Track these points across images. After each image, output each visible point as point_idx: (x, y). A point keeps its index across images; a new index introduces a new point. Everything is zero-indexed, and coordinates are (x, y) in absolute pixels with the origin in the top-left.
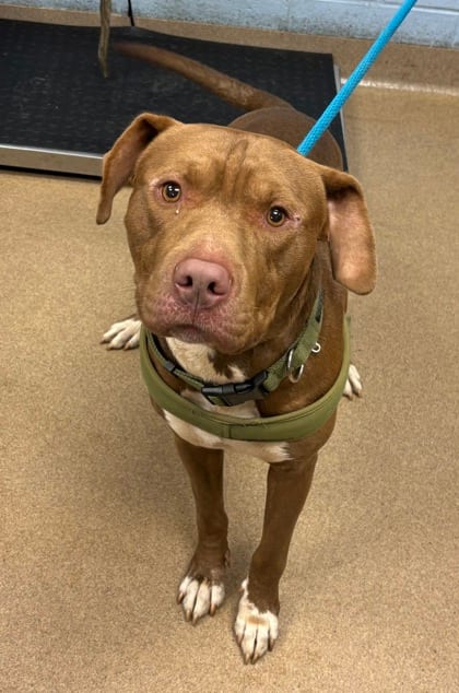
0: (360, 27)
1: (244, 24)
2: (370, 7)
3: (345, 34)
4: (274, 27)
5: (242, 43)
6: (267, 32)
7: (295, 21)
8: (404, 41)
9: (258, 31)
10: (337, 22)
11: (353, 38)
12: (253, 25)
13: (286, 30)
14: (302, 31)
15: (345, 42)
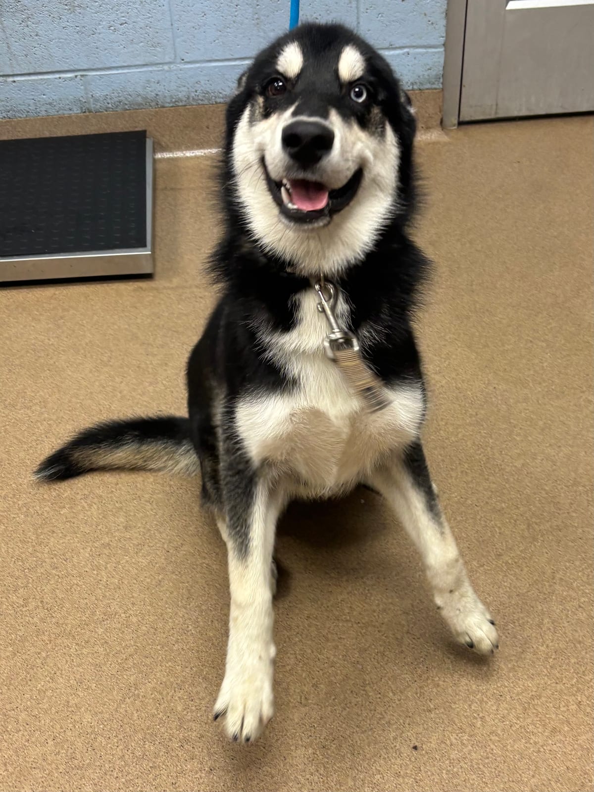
0: (167, 94)
1: (44, 113)
2: (169, 71)
3: (153, 104)
4: (76, 111)
5: (47, 135)
6: (70, 117)
7: (97, 100)
8: (218, 100)
9: (61, 118)
10: (141, 93)
11: (163, 107)
12: (52, 112)
13: (90, 111)
14: (107, 109)
15: (156, 112)
